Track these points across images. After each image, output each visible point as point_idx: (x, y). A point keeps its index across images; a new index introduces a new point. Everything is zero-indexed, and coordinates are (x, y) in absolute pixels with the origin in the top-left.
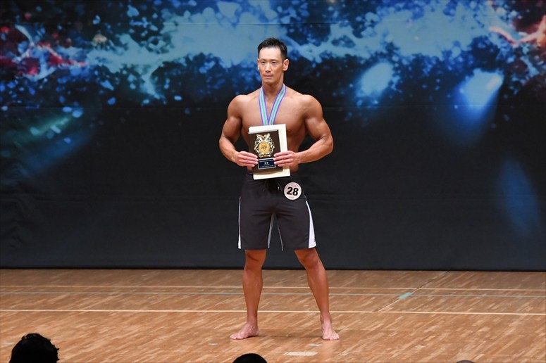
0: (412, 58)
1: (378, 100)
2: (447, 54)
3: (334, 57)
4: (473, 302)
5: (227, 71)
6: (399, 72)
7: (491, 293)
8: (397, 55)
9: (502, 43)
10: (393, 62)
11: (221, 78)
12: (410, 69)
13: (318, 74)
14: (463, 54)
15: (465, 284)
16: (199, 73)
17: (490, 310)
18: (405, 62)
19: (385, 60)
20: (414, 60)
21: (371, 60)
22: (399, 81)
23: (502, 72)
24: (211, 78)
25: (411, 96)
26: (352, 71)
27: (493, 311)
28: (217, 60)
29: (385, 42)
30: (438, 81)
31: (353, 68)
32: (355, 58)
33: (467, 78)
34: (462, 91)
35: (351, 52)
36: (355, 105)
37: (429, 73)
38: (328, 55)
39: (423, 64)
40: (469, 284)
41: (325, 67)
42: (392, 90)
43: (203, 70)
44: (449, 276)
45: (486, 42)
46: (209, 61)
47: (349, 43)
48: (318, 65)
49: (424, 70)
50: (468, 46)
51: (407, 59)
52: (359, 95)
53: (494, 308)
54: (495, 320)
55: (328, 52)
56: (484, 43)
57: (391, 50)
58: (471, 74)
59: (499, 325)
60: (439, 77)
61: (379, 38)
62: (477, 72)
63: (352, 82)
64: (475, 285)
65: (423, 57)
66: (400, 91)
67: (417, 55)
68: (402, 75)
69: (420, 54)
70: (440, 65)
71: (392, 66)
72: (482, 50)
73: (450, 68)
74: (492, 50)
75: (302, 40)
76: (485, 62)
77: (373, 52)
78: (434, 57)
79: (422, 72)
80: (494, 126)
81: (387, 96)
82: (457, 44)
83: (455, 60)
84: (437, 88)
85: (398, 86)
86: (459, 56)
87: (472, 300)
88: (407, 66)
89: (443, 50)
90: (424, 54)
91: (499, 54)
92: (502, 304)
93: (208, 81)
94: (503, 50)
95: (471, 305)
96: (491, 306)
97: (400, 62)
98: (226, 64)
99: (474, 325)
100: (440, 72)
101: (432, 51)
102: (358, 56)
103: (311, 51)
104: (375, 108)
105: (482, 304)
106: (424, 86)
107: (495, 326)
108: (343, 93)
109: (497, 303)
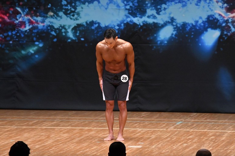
0: (182, 24)
1: (167, 41)
2: (197, 22)
3: (148, 23)
4: (208, 126)
5: (103, 28)
6: (176, 29)
7: (216, 122)
8: (175, 22)
9: (220, 17)
10: (174, 25)
11: (100, 31)
12: (181, 28)
13: (141, 30)
14: (203, 22)
15: (204, 118)
16: (91, 29)
17: (215, 129)
18: (179, 25)
19: (170, 24)
20: (182, 25)
21: (164, 24)
22: (176, 33)
23: (220, 30)
24: (96, 31)
25: (181, 39)
26: (155, 29)
27: (216, 130)
28: (99, 23)
29: (170, 17)
30: (193, 33)
31: (156, 28)
32: (157, 23)
33: (205, 32)
34: (203, 38)
35: (155, 21)
36: (157, 44)
37: (189, 30)
38: (146, 22)
39: (186, 26)
40: (206, 118)
41: (144, 27)
42: (173, 37)
43: (93, 28)
44: (198, 115)
45: (214, 17)
46: (96, 24)
47: (155, 17)
48: (141, 26)
49: (187, 29)
50: (206, 19)
51: (180, 24)
52: (159, 39)
53: (217, 129)
54: (217, 134)
55: (146, 21)
56: (213, 18)
57: (172, 20)
58: (206, 31)
59: (219, 136)
60: (193, 32)
61: (167, 15)
62: (209, 30)
63: (155, 34)
64: (209, 119)
65: (186, 24)
66: (177, 38)
67: (184, 22)
68: (177, 31)
69: (185, 22)
70: (194, 27)
71: (173, 27)
72: (211, 20)
73: (198, 28)
74: (216, 21)
75: (134, 15)
76: (213, 26)
77: (165, 21)
78: (191, 23)
79: (186, 30)
80: (216, 53)
81: (171, 40)
82: (201, 18)
83: (200, 24)
84: (192, 36)
85: (176, 35)
86: (201, 23)
87: (208, 125)
88: (179, 27)
89: (195, 20)
90: (187, 22)
91: (219, 22)
92: (220, 127)
93: (95, 32)
94: (220, 20)
95: (207, 127)
96: (215, 128)
97: (176, 25)
98: (103, 25)
99: (208, 136)
100: (193, 30)
101: (190, 21)
102: (158, 22)
103: (138, 20)
104: (166, 45)
105: (212, 127)
106: (187, 36)
107: (218, 136)
108: (151, 38)
109: (218, 126)
